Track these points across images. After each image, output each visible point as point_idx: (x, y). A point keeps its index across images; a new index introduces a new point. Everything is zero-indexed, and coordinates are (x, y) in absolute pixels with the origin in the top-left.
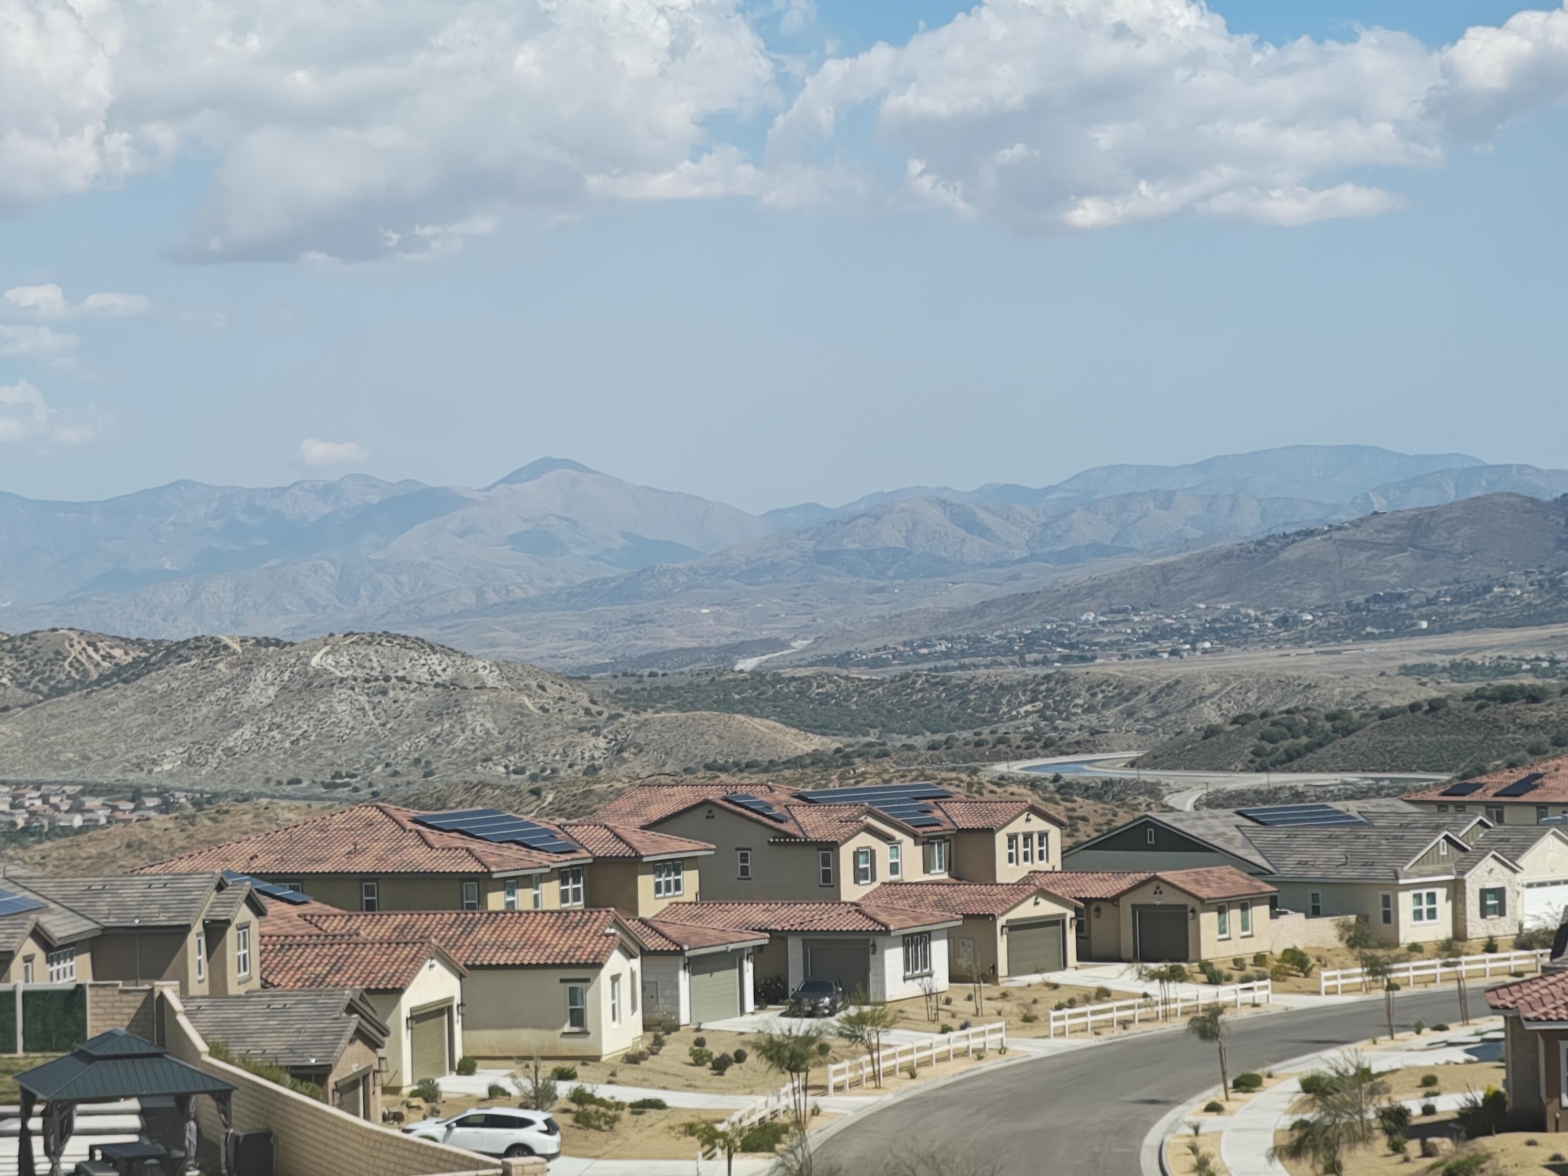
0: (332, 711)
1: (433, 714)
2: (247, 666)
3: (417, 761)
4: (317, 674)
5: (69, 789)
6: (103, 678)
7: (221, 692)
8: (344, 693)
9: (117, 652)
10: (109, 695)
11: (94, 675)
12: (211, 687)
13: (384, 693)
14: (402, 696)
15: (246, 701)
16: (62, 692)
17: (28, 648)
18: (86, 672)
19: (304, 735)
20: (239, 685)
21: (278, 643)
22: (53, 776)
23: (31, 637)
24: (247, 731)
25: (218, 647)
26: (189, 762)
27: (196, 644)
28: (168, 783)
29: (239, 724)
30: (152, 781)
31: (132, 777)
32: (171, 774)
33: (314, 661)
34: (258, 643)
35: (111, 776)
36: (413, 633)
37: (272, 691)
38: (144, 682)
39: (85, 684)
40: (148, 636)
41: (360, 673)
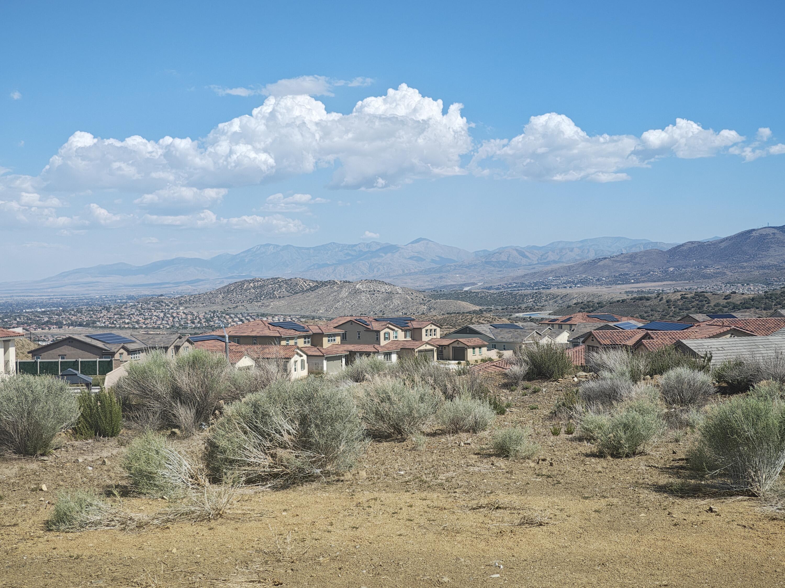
0: (361, 299)
1: (386, 300)
2: (341, 287)
3: (381, 311)
4: (358, 290)
5: (297, 317)
6: (307, 290)
7: (335, 294)
8: (364, 294)
9: (311, 284)
10: (308, 294)
11: (305, 289)
12: (332, 292)
13: (374, 294)
14: (378, 295)
15: (341, 296)
16: (297, 293)
17: (289, 283)
18: (303, 289)
19: (354, 304)
20: (339, 292)
21: (349, 282)
22: (294, 313)
23: (290, 280)
24: (341, 303)
25: (334, 283)
26: (326, 310)
27: (329, 282)
28: (321, 315)
29: (339, 302)
30: (317, 315)
31: (312, 314)
32: (322, 313)
33: (357, 287)
34: (344, 282)
35: (307, 314)
36: (381, 280)
37: (347, 294)
38: (317, 291)
39: (303, 291)
40: (319, 280)
41: (368, 290)
